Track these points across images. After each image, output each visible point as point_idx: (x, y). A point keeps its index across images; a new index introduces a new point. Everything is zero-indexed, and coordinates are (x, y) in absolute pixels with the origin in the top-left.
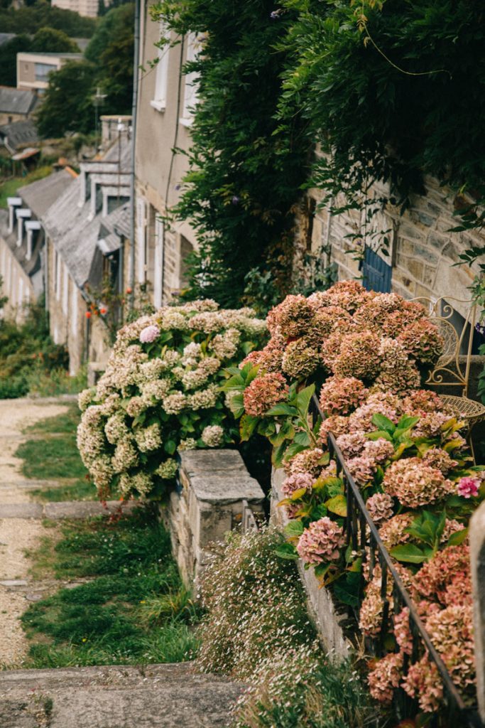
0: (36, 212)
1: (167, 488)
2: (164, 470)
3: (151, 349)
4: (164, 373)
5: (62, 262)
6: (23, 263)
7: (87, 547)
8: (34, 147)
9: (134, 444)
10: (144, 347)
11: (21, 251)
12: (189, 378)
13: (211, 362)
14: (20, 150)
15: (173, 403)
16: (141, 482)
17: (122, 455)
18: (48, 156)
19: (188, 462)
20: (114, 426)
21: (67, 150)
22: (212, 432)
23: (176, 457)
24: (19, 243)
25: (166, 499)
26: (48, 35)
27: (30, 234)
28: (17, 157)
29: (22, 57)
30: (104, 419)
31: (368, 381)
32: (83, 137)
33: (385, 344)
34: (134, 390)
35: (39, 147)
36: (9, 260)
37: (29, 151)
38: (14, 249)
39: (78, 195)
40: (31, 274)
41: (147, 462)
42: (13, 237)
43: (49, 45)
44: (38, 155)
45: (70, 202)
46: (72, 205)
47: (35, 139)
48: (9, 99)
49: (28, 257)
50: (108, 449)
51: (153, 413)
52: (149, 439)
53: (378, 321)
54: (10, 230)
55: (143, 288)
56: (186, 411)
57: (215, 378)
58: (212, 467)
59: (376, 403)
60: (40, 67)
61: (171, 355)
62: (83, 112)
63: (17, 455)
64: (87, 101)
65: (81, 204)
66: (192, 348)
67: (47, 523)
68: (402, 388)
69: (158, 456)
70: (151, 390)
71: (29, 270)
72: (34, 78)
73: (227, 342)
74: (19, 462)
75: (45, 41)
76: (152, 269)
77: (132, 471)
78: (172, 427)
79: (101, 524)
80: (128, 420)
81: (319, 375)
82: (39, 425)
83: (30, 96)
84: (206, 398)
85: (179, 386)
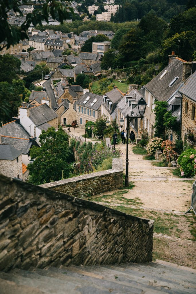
0: (111, 99)
1: (154, 153)
2: (154, 151)
3: (153, 142)
4: (154, 144)
5: (122, 115)
6: (108, 111)
7: (148, 158)
8: (100, 72)
9: (152, 149)
10: (152, 142)
11: (108, 108)
12: (156, 144)
13: (158, 143)
14: (96, 73)
15: (155, 146)
16: (152, 152)
17: (151, 150)
18: (104, 75)
19: (156, 151)
20: (150, 148)
21: (109, 73)
22: (158, 148)
23: (155, 150)
24: (107, 106)
25: (154, 154)
26: (100, 36)
27: (110, 105)
28: (96, 75)
29: (94, 43)
30: (149, 147)
31: (168, 146)
32: (113, 70)
33: (169, 144)
34: (152, 145)
35: (102, 73)
36: (104, 110)
37: (99, 74)
38: (106, 107)
39: (125, 101)
40: (111, 114)
41: (153, 151)
42: (105, 105)
43: (101, 39)
44: (101, 75)
45: (123, 103)
46: (124, 103)
47: (100, 70)
48: (91, 56)
49: (110, 110)
50: (149, 150)
51: (153, 147)
52: (153, 149)
53: (169, 142)
54: (104, 103)
55: (146, 129)
56: (156, 147)
57: (158, 144)
58: (158, 151)
59: (168, 147)
60: (99, 46)
61: (155, 142)
62: (113, 63)
63: (132, 151)
64: (114, 60)
65: (125, 103)
66: (156, 142)
67: (143, 156)
68: (170, 146)
69: (154, 150)
70: (153, 145)
71: (110, 113)
72: (97, 49)
73: (159, 141)
74: (133, 152)
75: (99, 38)
76: (147, 127)
77: (151, 152)
78: (155, 148)
79: (148, 156)
80: (151, 147)
81: (165, 145)
82: (133, 147)
83: (96, 55)
84: (158, 146)
85: (155, 145)
